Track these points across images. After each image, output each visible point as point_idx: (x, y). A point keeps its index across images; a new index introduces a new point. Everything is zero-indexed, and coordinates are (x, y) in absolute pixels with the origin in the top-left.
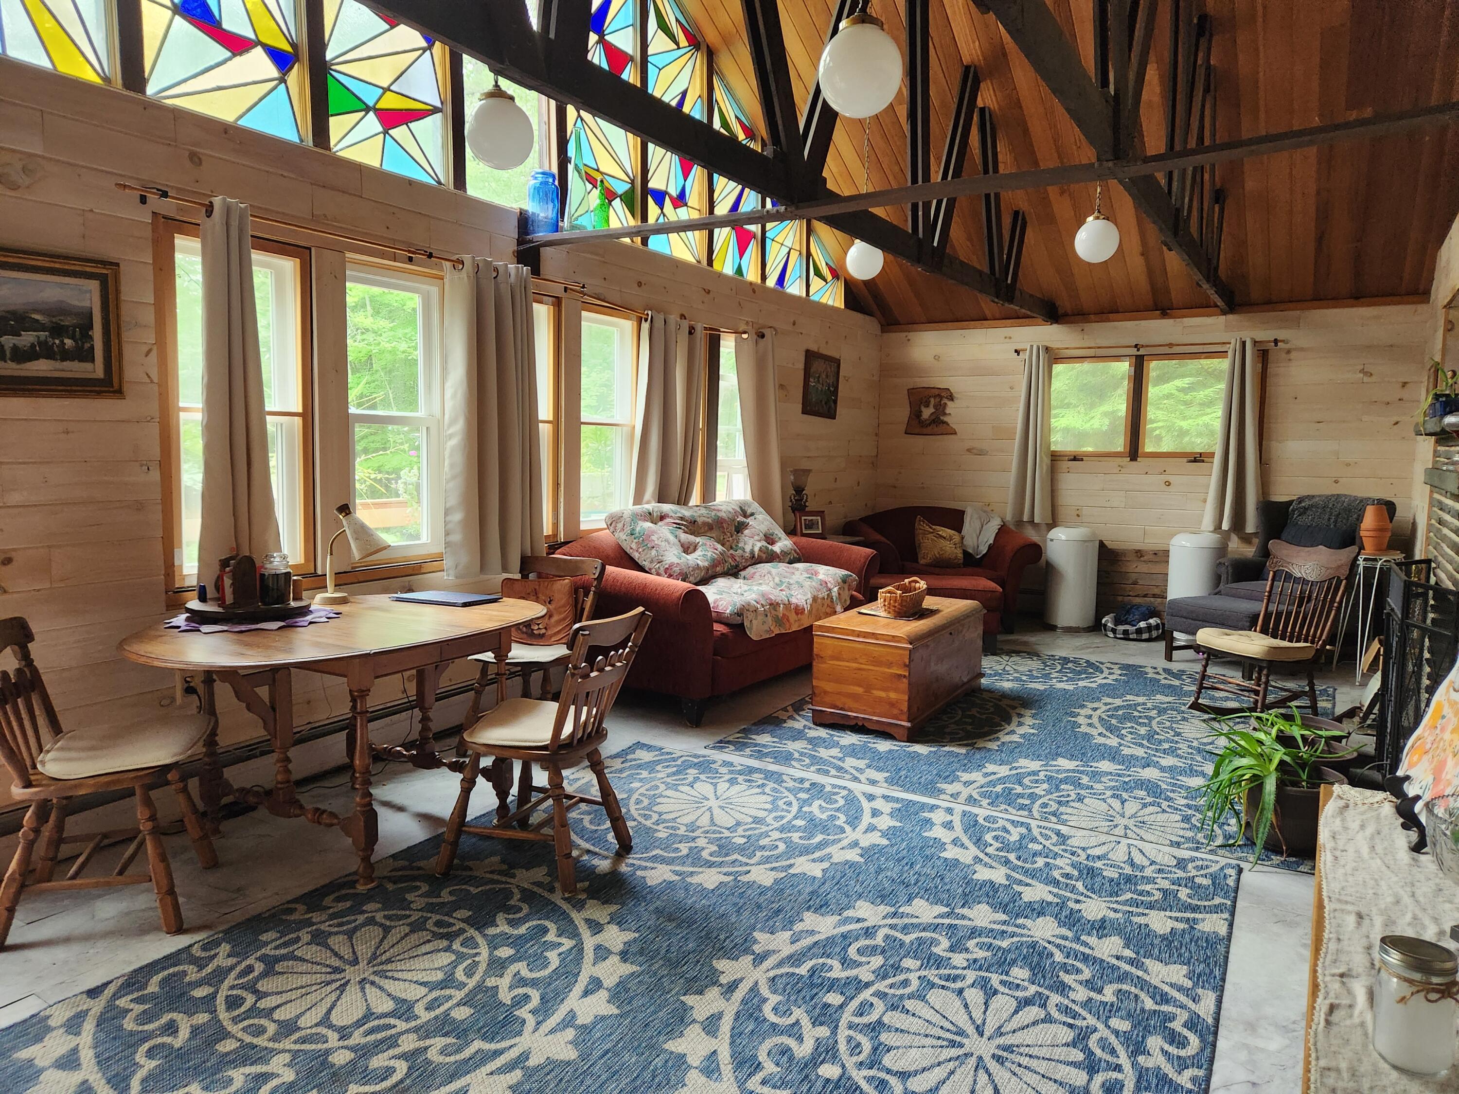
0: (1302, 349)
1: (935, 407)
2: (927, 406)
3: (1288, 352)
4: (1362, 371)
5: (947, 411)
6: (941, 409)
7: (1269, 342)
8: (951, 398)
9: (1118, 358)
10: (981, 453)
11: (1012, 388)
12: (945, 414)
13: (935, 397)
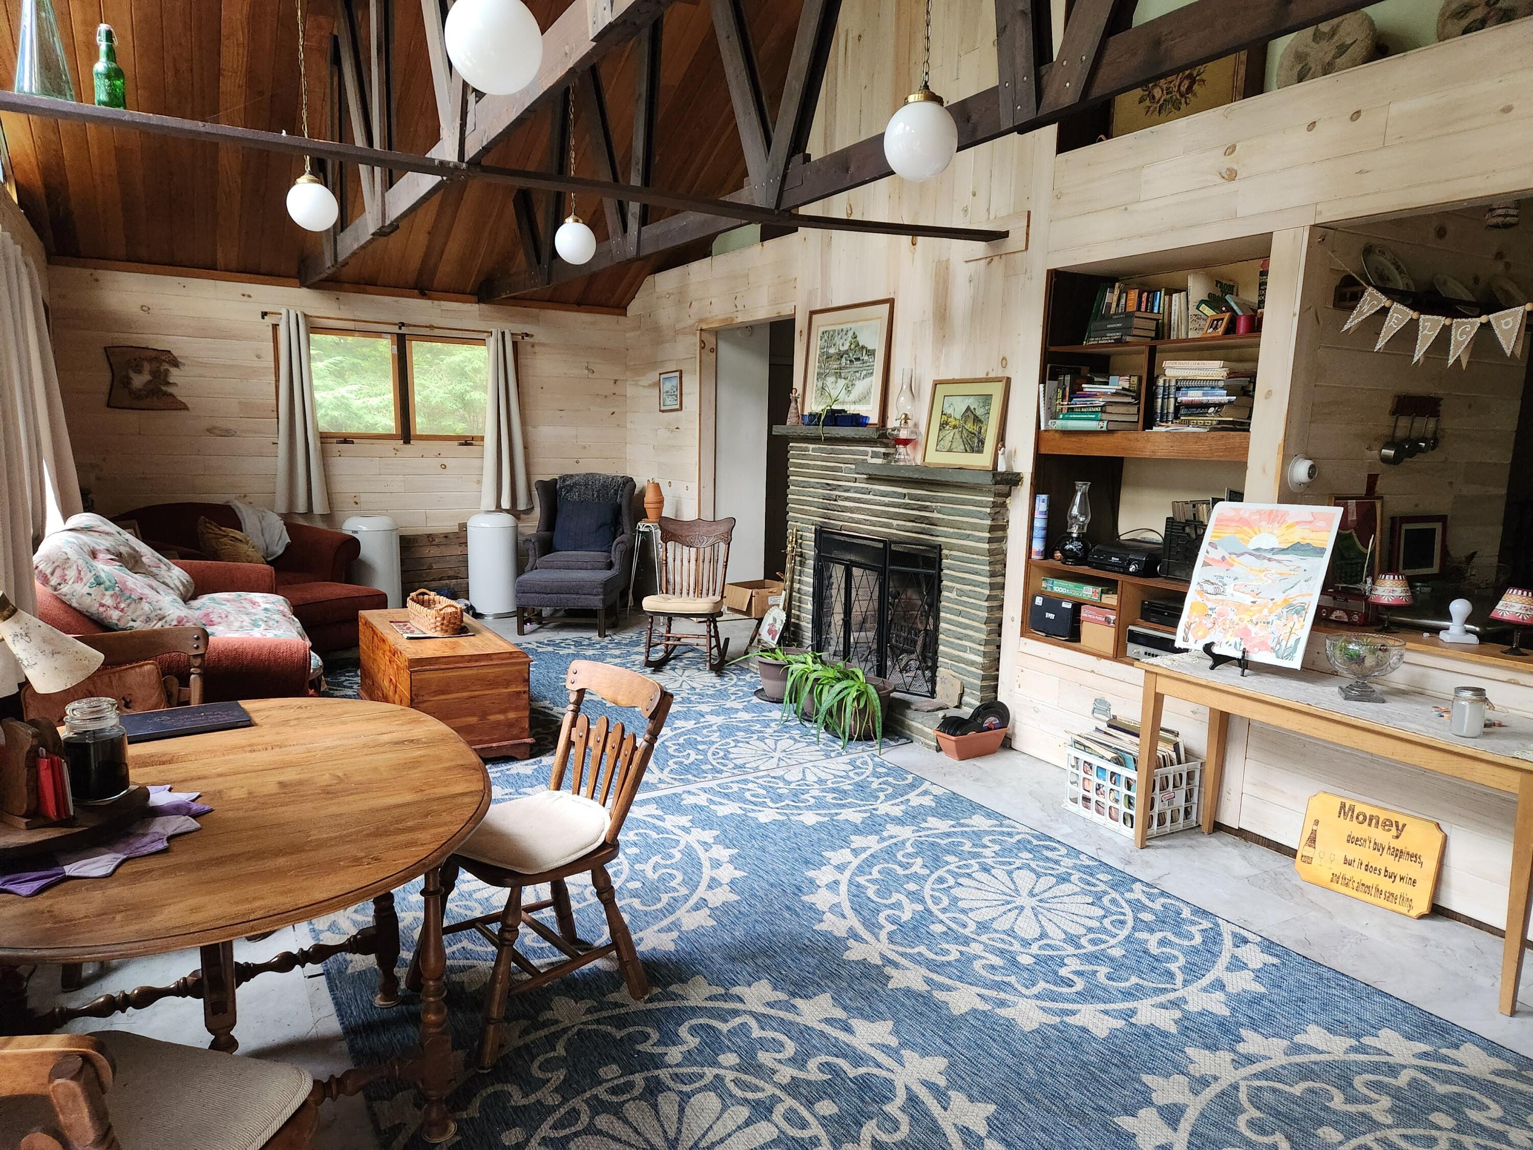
0: (543, 345)
1: (152, 373)
2: (139, 371)
3: (533, 346)
4: (587, 368)
5: (172, 380)
6: (160, 379)
7: (519, 335)
8: (175, 363)
9: (379, 334)
10: (227, 433)
11: (258, 357)
12: (168, 384)
13: (150, 360)
